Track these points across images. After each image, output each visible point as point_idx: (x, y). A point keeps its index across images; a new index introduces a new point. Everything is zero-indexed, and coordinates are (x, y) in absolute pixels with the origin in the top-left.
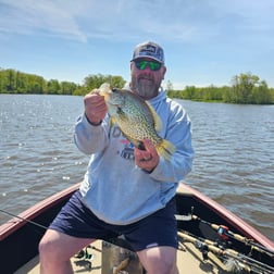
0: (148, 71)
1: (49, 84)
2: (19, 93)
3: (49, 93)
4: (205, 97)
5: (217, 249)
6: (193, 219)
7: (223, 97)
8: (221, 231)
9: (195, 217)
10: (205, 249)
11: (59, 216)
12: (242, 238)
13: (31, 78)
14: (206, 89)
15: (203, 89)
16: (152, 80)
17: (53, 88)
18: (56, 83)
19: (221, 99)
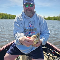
0: (29, 8)
4: (52, 19)
5: (52, 56)
6: (45, 48)
7: (57, 19)
8: (53, 51)
9: (46, 47)
10: (49, 56)
11: (9, 49)
12: (58, 53)
14: (53, 17)
15: (52, 17)
16: (31, 11)
19: (56, 20)
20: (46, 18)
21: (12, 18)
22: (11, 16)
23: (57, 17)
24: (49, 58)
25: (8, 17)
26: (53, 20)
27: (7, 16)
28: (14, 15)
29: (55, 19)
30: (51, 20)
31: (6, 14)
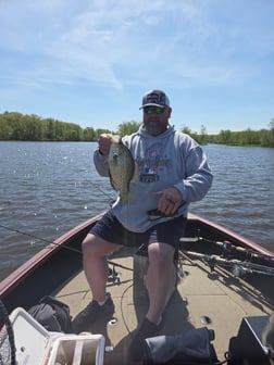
1: (85, 132)
2: (58, 141)
3: (86, 141)
4: (241, 142)
6: (199, 240)
7: (261, 140)
8: (225, 246)
9: (201, 238)
13: (69, 126)
14: (242, 132)
15: (239, 133)
17: (89, 135)
18: (91, 130)
19: (259, 143)
20: (212, 136)
21: (61, 135)
22: (54, 126)
23: (263, 131)
24: (212, 269)
25: (44, 130)
26: (244, 144)
27: (40, 126)
28: (72, 124)
29: (251, 139)
30: (234, 144)
31: (34, 117)
